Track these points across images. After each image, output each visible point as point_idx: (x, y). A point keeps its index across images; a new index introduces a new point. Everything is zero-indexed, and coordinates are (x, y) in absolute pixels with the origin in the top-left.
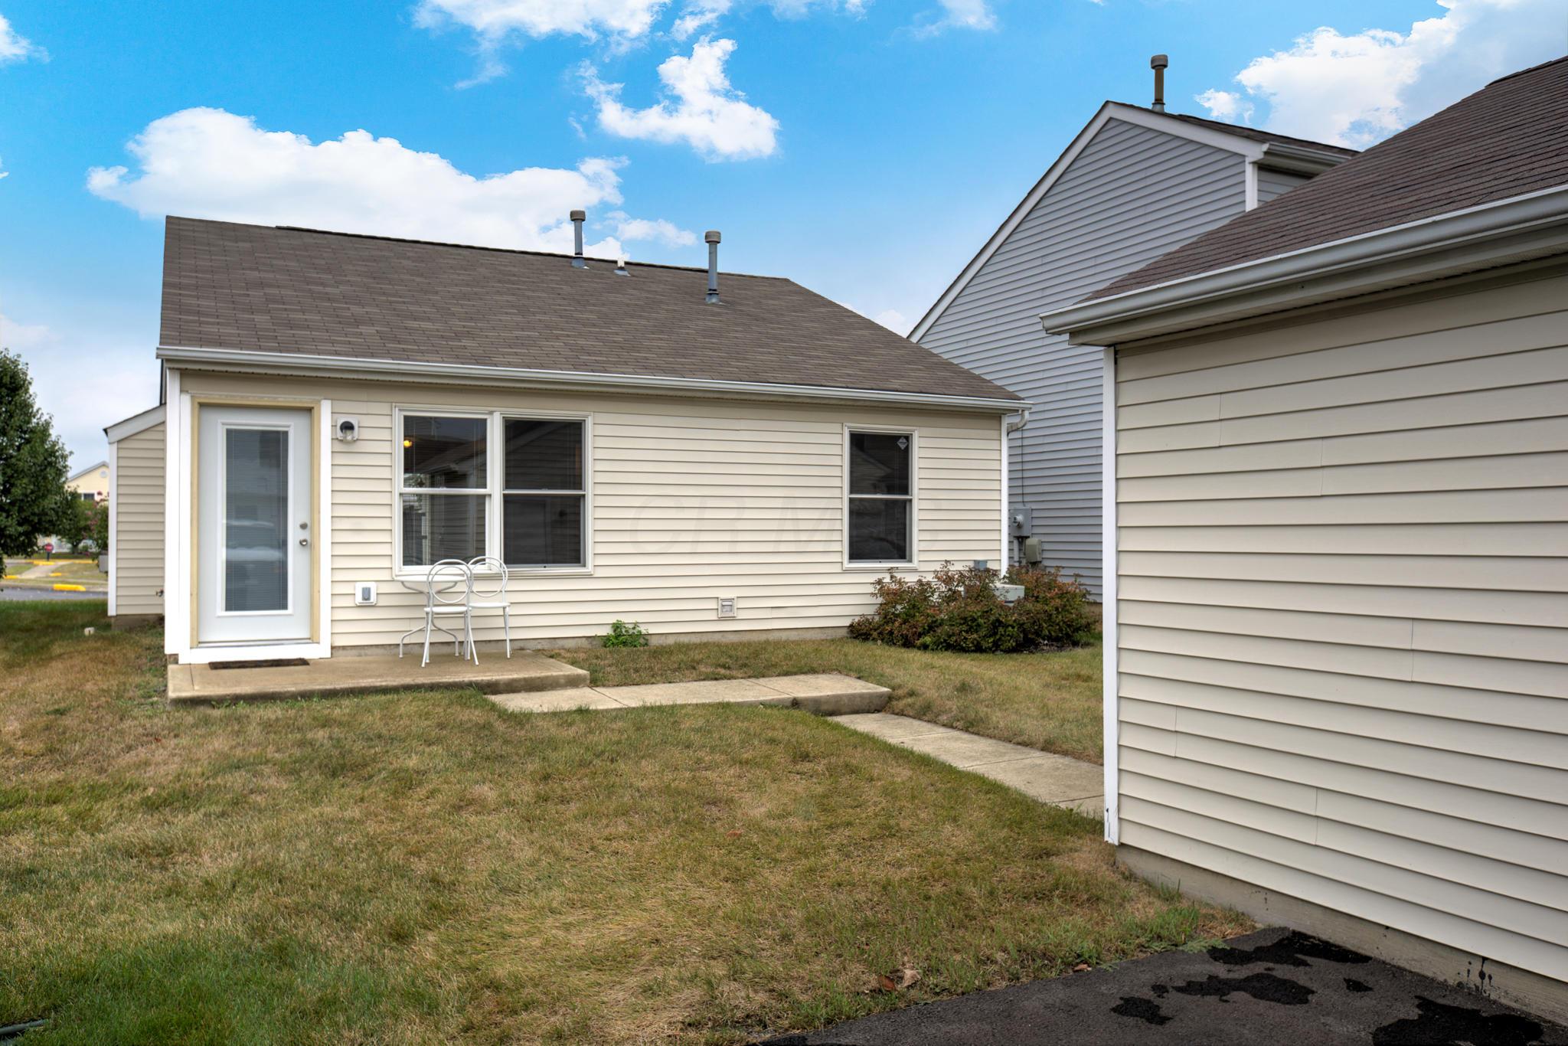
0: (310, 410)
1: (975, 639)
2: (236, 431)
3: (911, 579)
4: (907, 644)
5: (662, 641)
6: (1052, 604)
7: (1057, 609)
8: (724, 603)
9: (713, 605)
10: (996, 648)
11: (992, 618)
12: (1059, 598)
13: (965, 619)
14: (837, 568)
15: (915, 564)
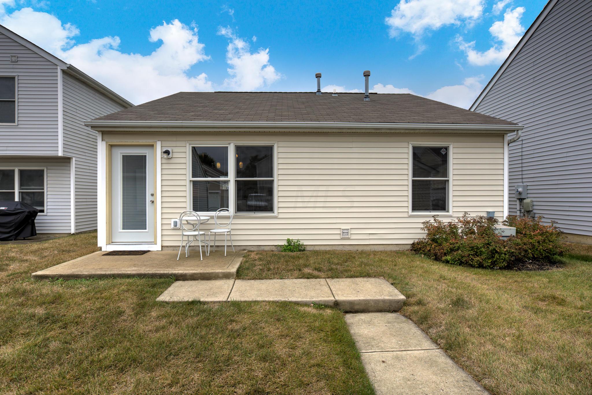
0: (152, 146)
1: (478, 260)
2: (126, 156)
3: (445, 221)
4: (437, 259)
5: (311, 248)
6: (535, 239)
7: (539, 242)
8: (344, 231)
9: (338, 232)
10: (492, 267)
11: (491, 248)
12: (540, 235)
13: (473, 247)
14: (406, 215)
15: (450, 213)
